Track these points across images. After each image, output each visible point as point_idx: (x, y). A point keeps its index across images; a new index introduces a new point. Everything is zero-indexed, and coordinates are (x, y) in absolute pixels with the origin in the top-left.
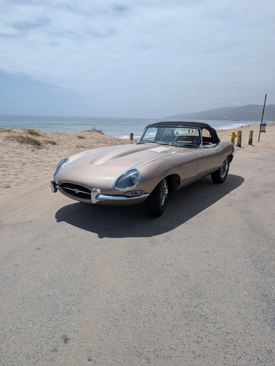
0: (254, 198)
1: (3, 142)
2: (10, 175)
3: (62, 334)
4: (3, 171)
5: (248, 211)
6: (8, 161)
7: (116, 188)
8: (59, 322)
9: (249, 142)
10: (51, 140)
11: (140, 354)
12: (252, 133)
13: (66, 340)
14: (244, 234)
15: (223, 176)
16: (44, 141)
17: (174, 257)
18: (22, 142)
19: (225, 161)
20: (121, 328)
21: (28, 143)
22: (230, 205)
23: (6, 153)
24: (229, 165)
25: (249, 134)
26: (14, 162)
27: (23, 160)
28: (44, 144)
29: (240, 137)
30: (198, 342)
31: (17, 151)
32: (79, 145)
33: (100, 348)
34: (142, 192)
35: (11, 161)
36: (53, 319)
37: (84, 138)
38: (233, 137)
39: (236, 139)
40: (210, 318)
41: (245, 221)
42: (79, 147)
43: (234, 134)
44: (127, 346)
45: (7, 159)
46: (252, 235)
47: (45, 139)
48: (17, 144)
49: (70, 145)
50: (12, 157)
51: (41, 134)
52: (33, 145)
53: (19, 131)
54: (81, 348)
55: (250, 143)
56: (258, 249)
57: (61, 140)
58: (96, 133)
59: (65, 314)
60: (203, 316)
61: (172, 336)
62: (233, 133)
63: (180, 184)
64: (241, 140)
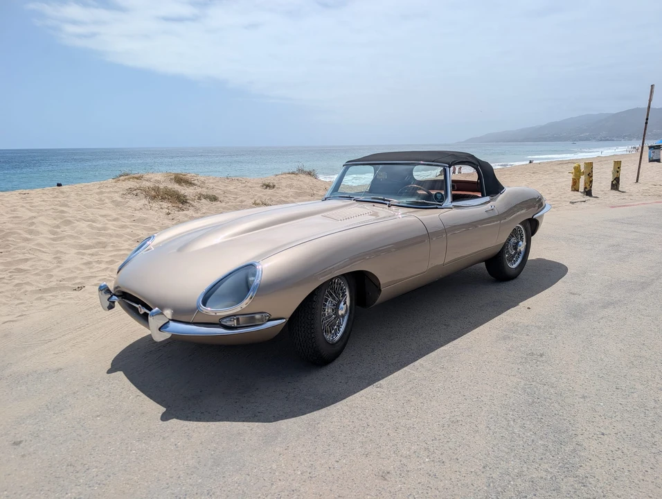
0: (572, 320)
1: (120, 199)
2: (99, 262)
4: (92, 255)
5: (541, 355)
6: (111, 236)
7: (203, 308)
9: (613, 185)
10: (210, 193)
12: (618, 166)
14: (505, 423)
15: (515, 265)
16: (197, 194)
18: (154, 198)
19: (517, 230)
21: (163, 199)
22: (505, 338)
23: (114, 220)
25: (611, 167)
27: (139, 232)
28: (193, 200)
29: (590, 175)
32: (258, 201)
34: (264, 317)
35: (118, 236)
37: (274, 186)
38: (575, 175)
39: (582, 179)
41: (523, 382)
42: (258, 204)
43: (577, 169)
45: (109, 231)
46: (523, 427)
47: (199, 190)
48: (144, 201)
49: (242, 202)
50: (123, 227)
51: (196, 182)
52: (173, 203)
53: (159, 177)
55: (615, 185)
56: (520, 475)
57: (230, 192)
58: (304, 176)
62: (575, 168)
63: (380, 290)
64: (591, 182)
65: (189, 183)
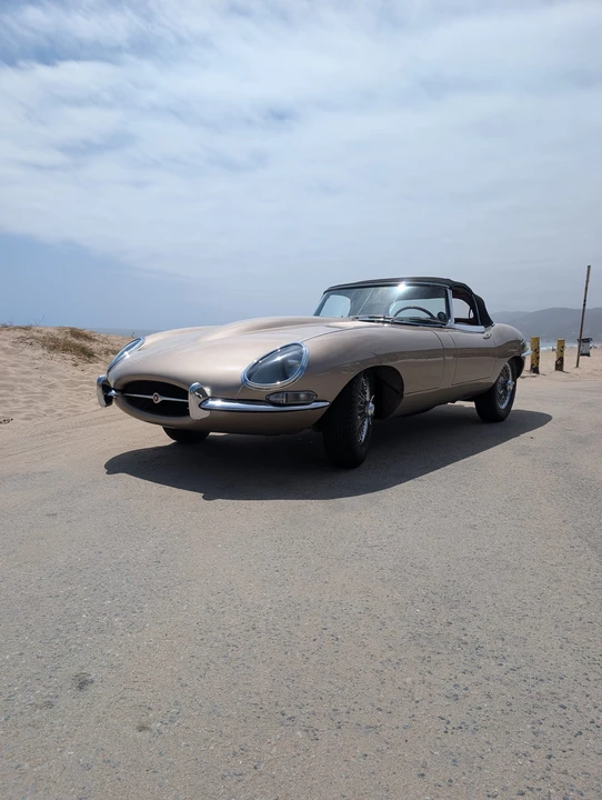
0: (580, 445)
1: (10, 347)
2: (15, 401)
3: (75, 670)
5: (567, 464)
6: (15, 380)
7: (251, 383)
8: (73, 647)
9: (557, 365)
11: (290, 719)
12: (561, 344)
13: (82, 684)
14: (562, 499)
15: (503, 407)
16: (102, 349)
17: (390, 533)
18: (52, 348)
19: (505, 368)
20: (240, 662)
21: (65, 350)
22: (523, 454)
23: (13, 366)
24: (514, 380)
26: (29, 381)
27: (49, 379)
28: (101, 354)
29: (536, 351)
30: (456, 698)
31: (40, 363)
33: (177, 703)
34: (311, 397)
35: (23, 380)
36: (57, 641)
40: (488, 647)
41: (562, 479)
44: (256, 700)
45: (14, 376)
46: (582, 501)
47: (105, 346)
48: (41, 352)
50: (24, 373)
51: (96, 338)
52: (77, 355)
53: (49, 330)
54: (122, 701)
55: (559, 366)
59: (92, 632)
60: (466, 643)
61: (383, 683)
63: (402, 396)
64: (538, 358)
65: (87, 337)
